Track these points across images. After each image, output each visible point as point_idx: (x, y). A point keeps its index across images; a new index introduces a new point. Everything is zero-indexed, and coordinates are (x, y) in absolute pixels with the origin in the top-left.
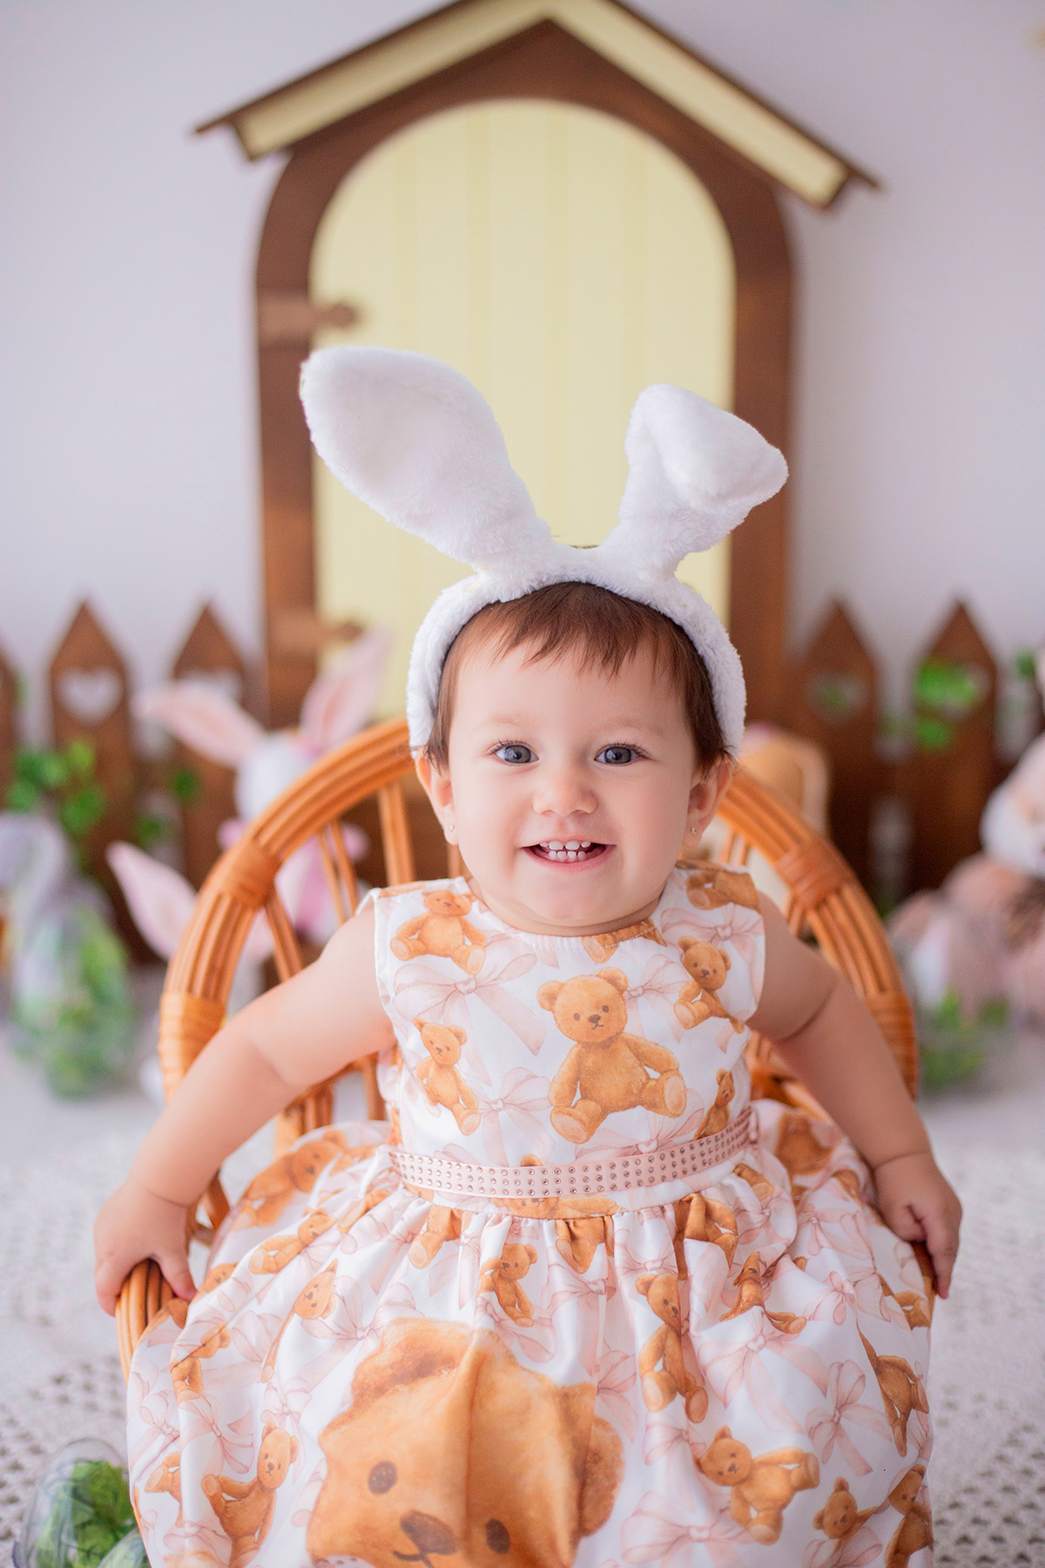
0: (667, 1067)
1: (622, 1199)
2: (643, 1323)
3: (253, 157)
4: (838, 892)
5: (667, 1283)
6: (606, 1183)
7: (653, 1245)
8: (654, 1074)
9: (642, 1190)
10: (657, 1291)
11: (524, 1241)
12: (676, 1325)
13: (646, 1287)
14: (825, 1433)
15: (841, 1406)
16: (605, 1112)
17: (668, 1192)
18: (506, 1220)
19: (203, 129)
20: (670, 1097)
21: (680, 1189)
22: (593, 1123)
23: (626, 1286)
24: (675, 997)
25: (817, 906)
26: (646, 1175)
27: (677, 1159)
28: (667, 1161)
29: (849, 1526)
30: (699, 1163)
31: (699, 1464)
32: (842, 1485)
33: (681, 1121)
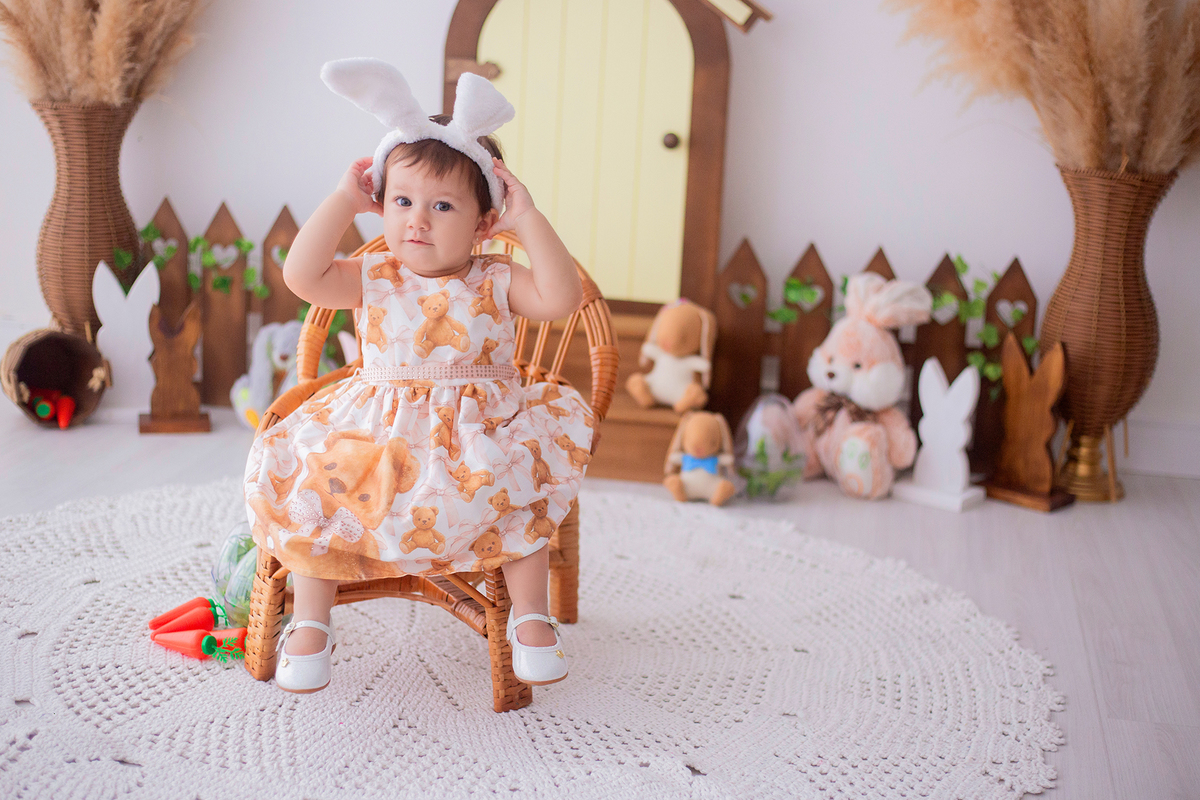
0: (462, 331)
1: (438, 383)
2: (434, 421)
4: (593, 302)
5: (448, 410)
6: (432, 375)
7: (446, 398)
8: (457, 334)
9: (447, 381)
10: (443, 412)
12: (450, 425)
13: (438, 410)
15: (513, 463)
16: (435, 345)
17: (458, 382)
18: (393, 390)
20: (462, 343)
21: (464, 381)
22: (429, 350)
23: (431, 409)
24: (470, 304)
25: (584, 308)
26: (449, 374)
27: (464, 370)
28: (459, 370)
29: (505, 508)
30: (475, 374)
31: (451, 473)
32: (505, 491)
33: (466, 354)
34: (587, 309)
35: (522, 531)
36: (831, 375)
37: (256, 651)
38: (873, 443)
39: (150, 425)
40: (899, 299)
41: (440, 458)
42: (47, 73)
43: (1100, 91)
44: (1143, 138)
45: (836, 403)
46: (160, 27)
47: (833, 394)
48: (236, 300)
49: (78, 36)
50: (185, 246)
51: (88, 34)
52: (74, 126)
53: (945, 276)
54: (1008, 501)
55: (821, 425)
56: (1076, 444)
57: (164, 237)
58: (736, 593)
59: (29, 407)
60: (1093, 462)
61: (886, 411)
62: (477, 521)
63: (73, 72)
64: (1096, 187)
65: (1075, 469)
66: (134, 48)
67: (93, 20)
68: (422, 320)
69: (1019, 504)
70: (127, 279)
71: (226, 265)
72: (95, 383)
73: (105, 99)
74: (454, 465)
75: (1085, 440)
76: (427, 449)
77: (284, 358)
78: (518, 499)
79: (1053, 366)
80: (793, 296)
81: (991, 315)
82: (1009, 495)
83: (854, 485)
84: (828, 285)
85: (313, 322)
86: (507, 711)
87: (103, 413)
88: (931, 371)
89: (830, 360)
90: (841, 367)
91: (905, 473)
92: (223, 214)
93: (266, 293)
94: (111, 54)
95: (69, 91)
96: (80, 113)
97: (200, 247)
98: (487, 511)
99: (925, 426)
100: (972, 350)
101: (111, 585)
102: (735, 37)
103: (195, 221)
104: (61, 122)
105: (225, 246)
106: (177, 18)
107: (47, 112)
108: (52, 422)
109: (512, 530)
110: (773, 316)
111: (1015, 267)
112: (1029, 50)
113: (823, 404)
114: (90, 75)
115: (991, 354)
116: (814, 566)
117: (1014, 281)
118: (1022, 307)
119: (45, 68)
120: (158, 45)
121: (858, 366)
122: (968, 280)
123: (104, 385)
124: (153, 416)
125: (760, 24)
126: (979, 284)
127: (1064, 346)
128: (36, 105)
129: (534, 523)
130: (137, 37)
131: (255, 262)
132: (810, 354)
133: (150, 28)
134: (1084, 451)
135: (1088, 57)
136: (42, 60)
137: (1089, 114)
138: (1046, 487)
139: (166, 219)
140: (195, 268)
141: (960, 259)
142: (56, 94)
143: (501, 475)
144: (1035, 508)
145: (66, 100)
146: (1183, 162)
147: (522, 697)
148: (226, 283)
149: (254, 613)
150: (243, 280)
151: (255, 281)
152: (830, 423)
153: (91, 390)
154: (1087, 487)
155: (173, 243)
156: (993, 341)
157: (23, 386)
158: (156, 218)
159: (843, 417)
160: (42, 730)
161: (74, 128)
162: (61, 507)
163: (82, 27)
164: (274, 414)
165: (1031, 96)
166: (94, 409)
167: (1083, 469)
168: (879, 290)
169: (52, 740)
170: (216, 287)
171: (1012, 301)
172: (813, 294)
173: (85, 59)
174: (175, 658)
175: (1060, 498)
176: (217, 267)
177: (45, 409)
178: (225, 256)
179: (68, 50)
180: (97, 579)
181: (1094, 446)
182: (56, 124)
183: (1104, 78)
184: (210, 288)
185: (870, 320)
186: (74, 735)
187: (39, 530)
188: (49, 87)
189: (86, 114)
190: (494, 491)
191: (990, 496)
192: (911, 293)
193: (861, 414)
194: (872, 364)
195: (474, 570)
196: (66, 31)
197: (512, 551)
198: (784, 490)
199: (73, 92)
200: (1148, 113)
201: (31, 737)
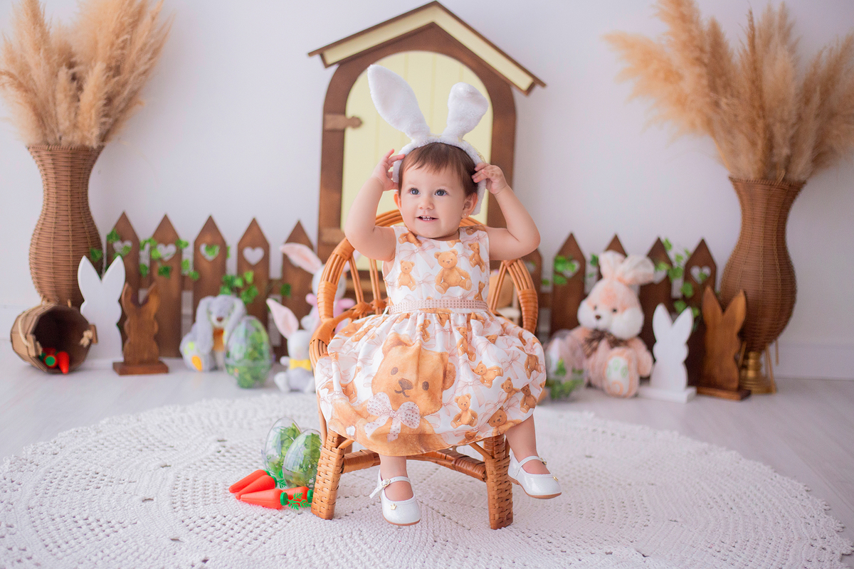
0: (467, 277)
1: (453, 311)
2: (458, 337)
3: (327, 66)
4: (516, 261)
5: (464, 329)
6: (449, 305)
7: (461, 321)
8: (463, 278)
9: (459, 309)
10: (462, 330)
11: (428, 319)
12: (467, 339)
13: (459, 330)
14: (506, 365)
15: (513, 360)
16: (450, 286)
19: (311, 54)
20: (467, 285)
21: (469, 311)
22: (446, 289)
23: (454, 329)
24: (470, 259)
25: (510, 266)
26: (459, 305)
27: (469, 303)
28: (466, 303)
29: (511, 390)
30: (474, 306)
31: (473, 370)
32: (509, 379)
33: (469, 292)
34: (512, 266)
35: (518, 405)
36: (598, 317)
37: (324, 499)
38: (629, 360)
39: (123, 369)
40: (636, 267)
41: (466, 361)
42: (45, 125)
43: (768, 128)
44: (789, 160)
45: (599, 335)
46: (126, 93)
47: (596, 330)
48: (174, 282)
49: (68, 99)
50: (137, 245)
51: (77, 99)
52: (62, 162)
53: (658, 252)
54: (711, 395)
55: (589, 351)
56: (746, 357)
57: (122, 240)
58: (588, 454)
59: (41, 359)
60: (757, 368)
61: (631, 340)
62: (496, 402)
63: (64, 124)
64: (759, 190)
65: (746, 374)
66: (107, 108)
67: (80, 88)
68: (439, 269)
69: (719, 397)
70: (100, 269)
71: (167, 258)
72: (85, 341)
73: (87, 143)
74: (475, 364)
75: (752, 355)
76: (457, 355)
77: (220, 320)
78: (518, 385)
79: (739, 307)
80: (560, 268)
81: (687, 276)
82: (712, 391)
83: (617, 389)
84: (582, 260)
85: (328, 280)
86: (500, 528)
87: (88, 363)
88: (660, 313)
89: (595, 308)
90: (604, 311)
91: (645, 380)
92: (165, 224)
93: (197, 277)
94: (93, 111)
95: (60, 138)
96: (68, 153)
97: (147, 247)
98: (501, 393)
99: (657, 348)
100: (676, 300)
101: (181, 467)
102: (519, 98)
103: (145, 228)
104: (53, 159)
105: (166, 244)
106: (136, 87)
107: (43, 153)
108: (56, 370)
109: (512, 406)
110: (546, 283)
111: (702, 246)
112: (716, 104)
113: (589, 337)
114: (75, 126)
115: (688, 301)
116: (624, 437)
117: (702, 254)
118: (707, 271)
119: (43, 121)
120: (122, 106)
121: (615, 311)
122: (672, 254)
123: (91, 341)
124: (125, 363)
125: (538, 88)
126: (679, 257)
127: (745, 293)
128: (34, 149)
129: (525, 399)
130: (109, 100)
131: (188, 255)
132: (578, 304)
133: (118, 93)
134: (751, 362)
135: (762, 107)
136: (42, 116)
137: (760, 143)
138: (735, 385)
139: (124, 228)
140: (144, 260)
141: (667, 241)
142: (51, 140)
143: (507, 369)
144: (730, 398)
145: (58, 144)
146: (812, 174)
147: (508, 519)
148: (167, 270)
149: (321, 474)
150: (180, 268)
151: (188, 270)
152: (595, 349)
153: (82, 346)
154: (755, 384)
155: (128, 244)
156: (690, 293)
157: (38, 344)
158: (117, 226)
159: (604, 345)
160: (211, 556)
161: (62, 164)
162: (103, 422)
163: (71, 93)
164: (319, 340)
165: (713, 134)
166: (83, 360)
167: (751, 374)
168: (622, 262)
169: (221, 562)
170: (160, 273)
171: (701, 267)
172: (573, 266)
173: (73, 115)
174: (260, 510)
175: (743, 393)
176: (161, 259)
177: (51, 360)
178: (166, 252)
179: (62, 109)
180: (168, 464)
181: (757, 358)
182: (48, 161)
183: (771, 120)
184: (155, 274)
185: (620, 280)
186: (235, 559)
187: (102, 436)
188: (45, 135)
189: (72, 154)
190: (504, 380)
191: (699, 393)
192: (642, 263)
193: (616, 342)
194: (624, 309)
195: (494, 435)
196: (60, 96)
197: (514, 419)
198: (574, 394)
199: (63, 138)
200: (794, 142)
201: (205, 561)
